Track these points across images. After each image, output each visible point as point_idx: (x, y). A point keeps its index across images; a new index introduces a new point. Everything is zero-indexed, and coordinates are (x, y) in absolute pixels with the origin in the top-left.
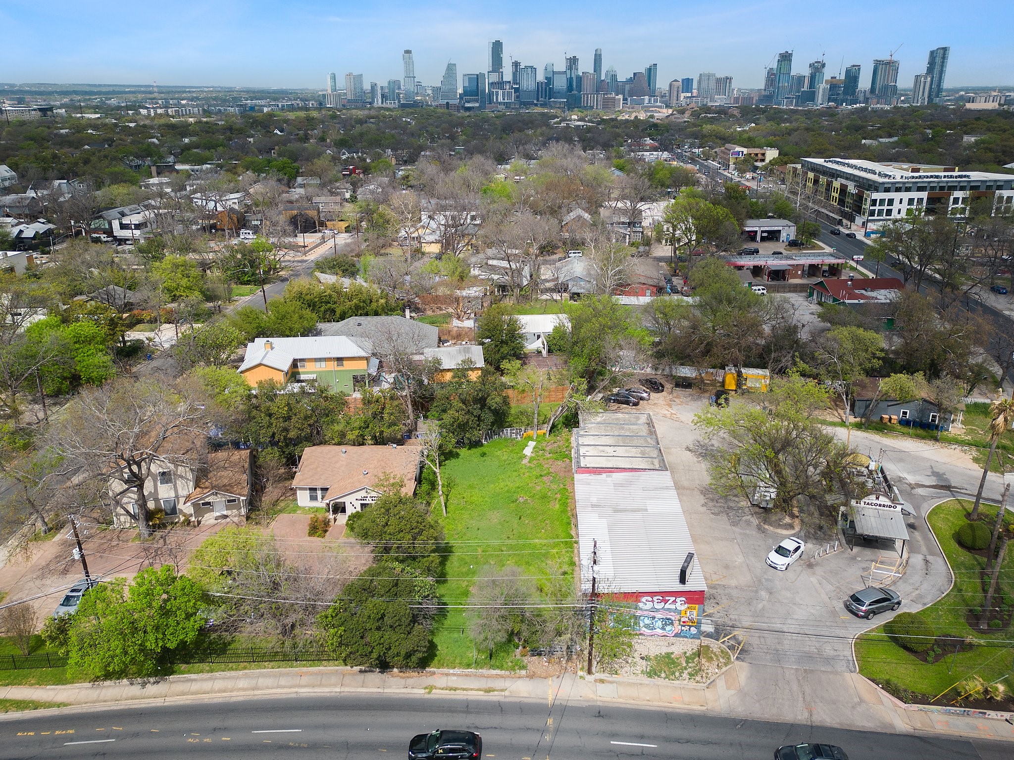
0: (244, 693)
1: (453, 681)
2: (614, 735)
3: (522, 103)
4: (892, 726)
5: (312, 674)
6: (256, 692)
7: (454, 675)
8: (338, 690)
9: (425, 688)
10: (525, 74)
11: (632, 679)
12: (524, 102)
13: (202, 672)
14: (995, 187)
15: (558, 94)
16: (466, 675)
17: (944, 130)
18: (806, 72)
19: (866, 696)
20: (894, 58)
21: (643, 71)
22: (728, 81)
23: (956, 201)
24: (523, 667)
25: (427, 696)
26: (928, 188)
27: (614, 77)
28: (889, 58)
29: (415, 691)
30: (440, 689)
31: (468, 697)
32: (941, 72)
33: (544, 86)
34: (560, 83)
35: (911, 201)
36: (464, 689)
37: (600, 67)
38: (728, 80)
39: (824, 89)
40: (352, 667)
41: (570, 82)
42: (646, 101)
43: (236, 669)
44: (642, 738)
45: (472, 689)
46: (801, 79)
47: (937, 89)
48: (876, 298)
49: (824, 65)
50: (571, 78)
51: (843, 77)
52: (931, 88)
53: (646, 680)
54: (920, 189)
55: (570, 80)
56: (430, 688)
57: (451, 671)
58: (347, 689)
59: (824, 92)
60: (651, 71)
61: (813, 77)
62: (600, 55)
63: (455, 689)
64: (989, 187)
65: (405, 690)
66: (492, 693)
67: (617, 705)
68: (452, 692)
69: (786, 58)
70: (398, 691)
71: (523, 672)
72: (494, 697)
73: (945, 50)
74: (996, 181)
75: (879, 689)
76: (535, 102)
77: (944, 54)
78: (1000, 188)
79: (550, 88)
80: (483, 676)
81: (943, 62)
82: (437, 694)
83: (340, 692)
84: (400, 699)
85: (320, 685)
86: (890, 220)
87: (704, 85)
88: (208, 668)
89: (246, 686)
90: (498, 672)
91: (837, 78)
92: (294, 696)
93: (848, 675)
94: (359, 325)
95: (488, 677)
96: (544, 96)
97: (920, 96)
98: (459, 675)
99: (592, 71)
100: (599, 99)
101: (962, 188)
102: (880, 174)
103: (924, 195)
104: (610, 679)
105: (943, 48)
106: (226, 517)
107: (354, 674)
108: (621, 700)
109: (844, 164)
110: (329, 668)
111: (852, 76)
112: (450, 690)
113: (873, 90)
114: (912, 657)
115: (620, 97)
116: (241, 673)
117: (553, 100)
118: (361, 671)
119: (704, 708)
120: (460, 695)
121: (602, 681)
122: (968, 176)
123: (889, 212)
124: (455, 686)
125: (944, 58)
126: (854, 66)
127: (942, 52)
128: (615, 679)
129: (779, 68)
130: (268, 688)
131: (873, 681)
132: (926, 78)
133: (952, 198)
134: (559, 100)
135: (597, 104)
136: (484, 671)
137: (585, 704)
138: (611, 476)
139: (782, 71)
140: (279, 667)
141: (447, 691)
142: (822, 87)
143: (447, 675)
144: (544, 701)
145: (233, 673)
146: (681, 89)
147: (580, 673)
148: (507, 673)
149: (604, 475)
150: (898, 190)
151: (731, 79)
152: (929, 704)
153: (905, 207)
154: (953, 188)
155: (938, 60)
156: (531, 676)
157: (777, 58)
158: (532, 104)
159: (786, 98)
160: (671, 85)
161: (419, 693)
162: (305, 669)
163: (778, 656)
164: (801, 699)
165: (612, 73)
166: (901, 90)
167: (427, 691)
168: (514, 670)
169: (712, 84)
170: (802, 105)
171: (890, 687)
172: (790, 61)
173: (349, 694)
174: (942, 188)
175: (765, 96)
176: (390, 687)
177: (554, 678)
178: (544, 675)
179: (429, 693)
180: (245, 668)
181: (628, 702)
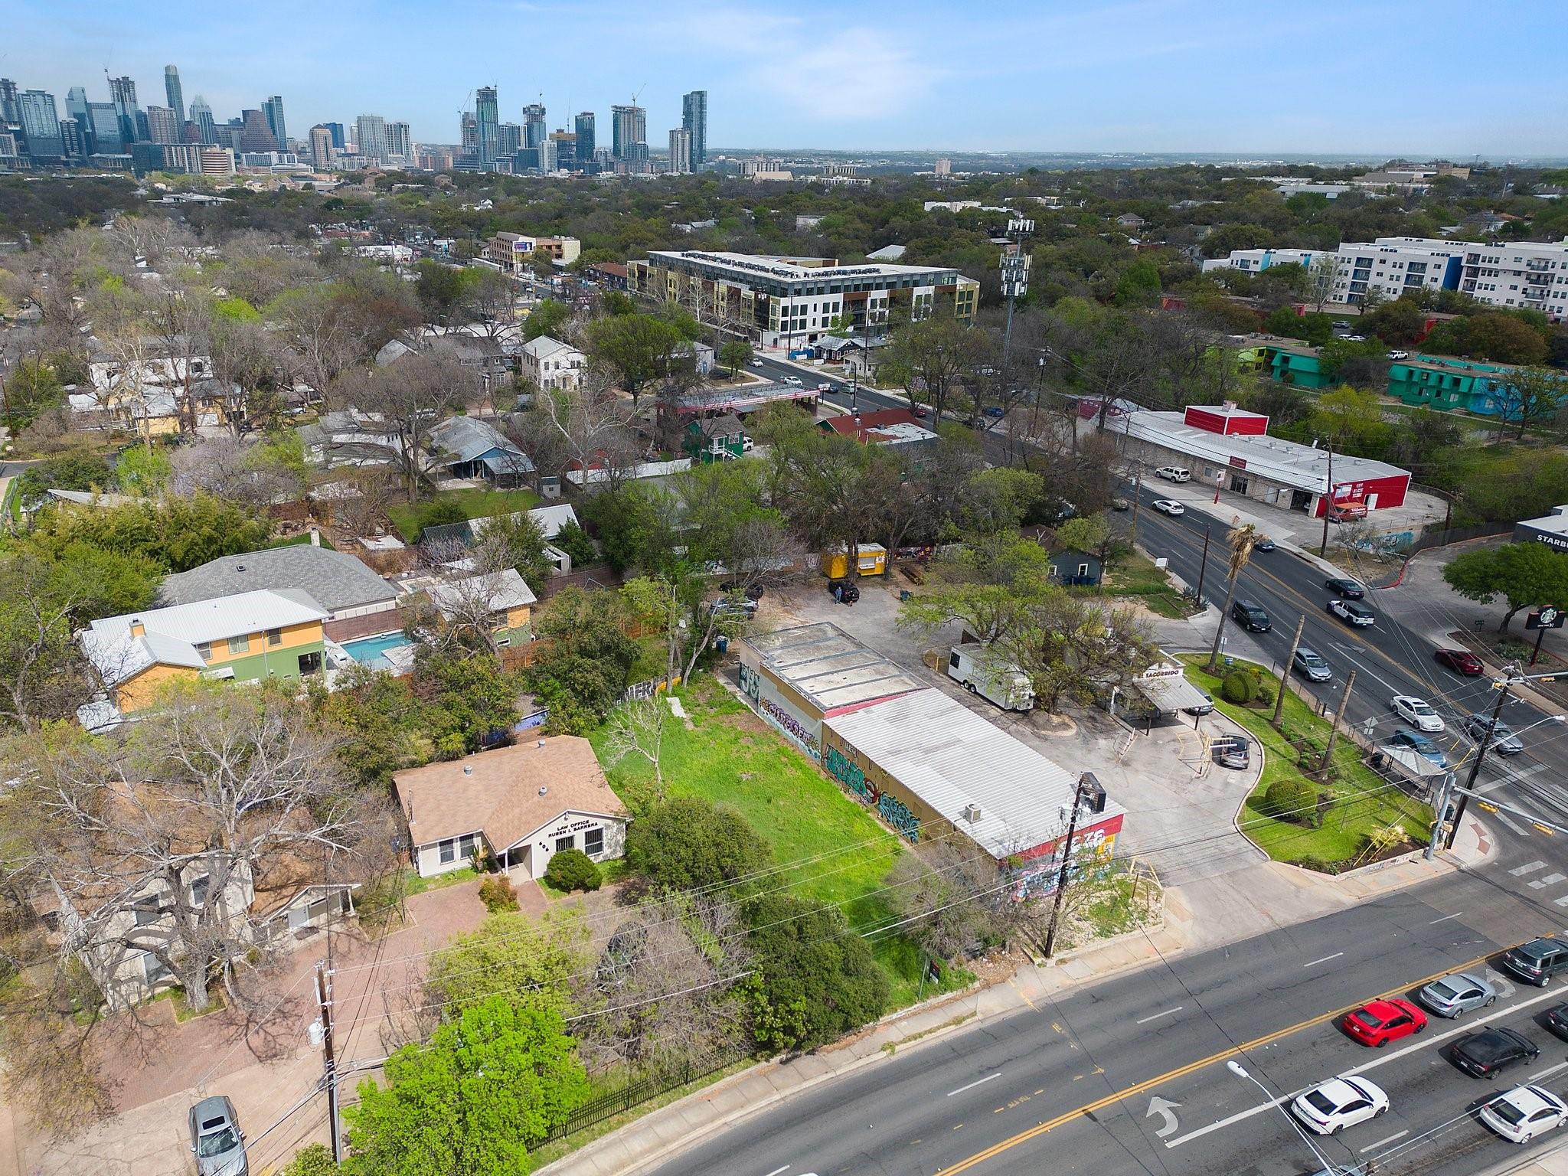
0: (652, 1157)
1: (908, 1027)
2: (1132, 1015)
3: (35, 161)
4: (1343, 904)
5: (721, 1092)
6: (671, 1147)
7: (899, 1019)
8: (777, 1097)
9: (883, 1049)
10: (32, 106)
11: (1092, 946)
12: (39, 158)
13: (560, 1155)
14: (911, 283)
15: (107, 145)
16: (914, 1014)
17: (767, 209)
18: (520, 121)
19: (1297, 881)
20: (638, 105)
21: (260, 109)
22: (403, 130)
23: (873, 302)
24: (973, 979)
25: (894, 1058)
26: (842, 289)
27: (206, 116)
28: (631, 104)
29: (874, 1057)
30: (901, 1042)
31: (942, 1039)
32: (701, 127)
33: (73, 131)
34: (106, 126)
35: (826, 307)
36: (930, 1032)
37: (180, 98)
38: (401, 129)
39: (550, 148)
40: (767, 1060)
41: (125, 123)
42: (275, 160)
43: (610, 1129)
44: (1159, 1005)
45: (938, 1028)
46: (514, 130)
47: (698, 153)
48: (895, 437)
49: (543, 111)
50: (126, 116)
51: (573, 130)
52: (691, 149)
53: (1105, 942)
54: (834, 290)
55: (124, 121)
56: (890, 1046)
57: (894, 1016)
58: (788, 1092)
59: (550, 152)
60: (273, 107)
61: (529, 129)
62: (176, 77)
63: (920, 1036)
64: (905, 283)
65: (861, 1063)
66: (964, 1023)
67: (1100, 982)
68: (919, 1040)
69: (487, 97)
70: (853, 1066)
71: (977, 984)
72: (970, 1027)
73: (701, 94)
74: (912, 275)
75: (1300, 869)
76: (63, 158)
77: (701, 101)
78: (916, 284)
79: (87, 134)
80: (934, 1008)
81: (701, 113)
82: (904, 1051)
83: (782, 1099)
84: (867, 1076)
85: (749, 1101)
86: (804, 334)
87: (367, 135)
88: (566, 1146)
89: (646, 1146)
90: (949, 995)
91: (566, 132)
92: (726, 1129)
93: (1264, 865)
94: (241, 569)
95: (941, 1006)
96: (76, 147)
97: (680, 160)
98: (905, 1018)
99: (165, 105)
100: (193, 155)
101: (879, 287)
102: (773, 271)
103: (839, 298)
104: (1070, 956)
105: (698, 93)
106: (313, 930)
107: (775, 1070)
108: (1100, 975)
109: (715, 259)
110: (739, 1075)
111: (585, 127)
112: (915, 1039)
113: (616, 150)
114: (1297, 828)
115: (229, 151)
116: (622, 1131)
117: (97, 155)
118: (782, 1062)
119: (1181, 950)
120: (930, 1041)
121: (1063, 961)
122: (877, 271)
123: (803, 324)
124: (914, 1032)
125: (702, 106)
126: (585, 114)
127: (697, 97)
128: (1080, 953)
129: (481, 114)
130: (681, 1135)
131: (1291, 862)
132: (683, 135)
133: (869, 300)
134: (111, 156)
135: (190, 164)
136: (932, 1001)
137: (1070, 994)
138: (872, 712)
139: (485, 119)
140: (670, 1102)
141: (913, 1042)
142: (547, 146)
143: (892, 1023)
144: (1024, 1010)
145: (610, 1137)
146: (330, 141)
147: (1038, 961)
148: (959, 992)
149: (861, 712)
150: (810, 292)
151: (407, 127)
152: (1352, 868)
153: (819, 315)
154: (868, 287)
155: (695, 109)
156: (987, 986)
157: (474, 97)
158: (58, 161)
159: (498, 160)
160: (312, 134)
161: (880, 1058)
162: (707, 1090)
163: (1191, 867)
164: (1250, 906)
165: (201, 110)
166: (656, 152)
167: (889, 1051)
168: (966, 985)
169: (381, 136)
170: (524, 172)
171: (1310, 864)
172: (495, 102)
173: (794, 1097)
174: (857, 287)
175: (465, 156)
176: (840, 1066)
177: (1012, 977)
178: (998, 978)
179: (893, 1053)
180: (622, 1123)
181: (1108, 973)
